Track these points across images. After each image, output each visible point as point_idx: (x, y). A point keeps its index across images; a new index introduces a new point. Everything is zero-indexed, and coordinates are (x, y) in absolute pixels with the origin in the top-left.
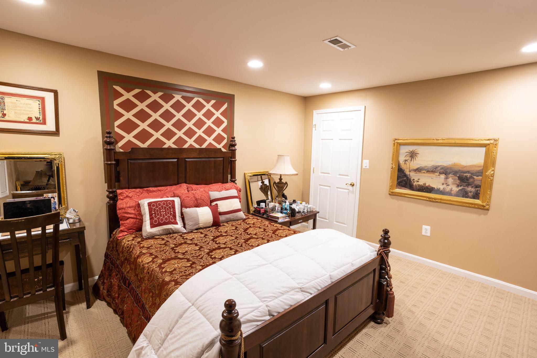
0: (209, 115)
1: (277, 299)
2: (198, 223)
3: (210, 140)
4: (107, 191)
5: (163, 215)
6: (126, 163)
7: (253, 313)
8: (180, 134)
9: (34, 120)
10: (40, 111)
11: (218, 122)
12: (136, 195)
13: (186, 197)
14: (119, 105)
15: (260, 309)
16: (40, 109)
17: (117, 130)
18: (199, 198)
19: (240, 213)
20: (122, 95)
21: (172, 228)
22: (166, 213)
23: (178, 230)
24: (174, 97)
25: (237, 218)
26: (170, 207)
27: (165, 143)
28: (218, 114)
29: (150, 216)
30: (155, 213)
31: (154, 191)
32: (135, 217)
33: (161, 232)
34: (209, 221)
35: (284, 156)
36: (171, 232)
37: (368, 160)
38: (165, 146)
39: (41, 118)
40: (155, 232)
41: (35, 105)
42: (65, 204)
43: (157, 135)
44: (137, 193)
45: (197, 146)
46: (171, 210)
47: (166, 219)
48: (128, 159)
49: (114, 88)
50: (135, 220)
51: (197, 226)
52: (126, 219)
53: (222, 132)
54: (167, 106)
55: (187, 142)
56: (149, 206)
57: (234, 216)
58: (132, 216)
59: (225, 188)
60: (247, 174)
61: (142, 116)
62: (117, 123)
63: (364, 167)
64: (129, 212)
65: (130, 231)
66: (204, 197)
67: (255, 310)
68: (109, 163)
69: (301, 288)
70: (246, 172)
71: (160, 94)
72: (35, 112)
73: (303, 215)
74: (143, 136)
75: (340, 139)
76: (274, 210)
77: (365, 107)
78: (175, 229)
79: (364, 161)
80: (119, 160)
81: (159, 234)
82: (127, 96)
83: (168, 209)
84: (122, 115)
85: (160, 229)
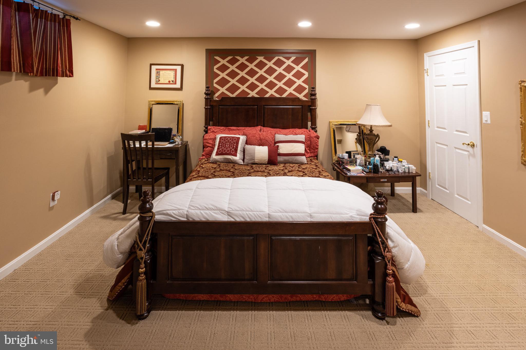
0: (289, 69)
1: (199, 211)
2: (254, 158)
3: (290, 90)
4: (204, 127)
5: (227, 147)
6: (218, 108)
7: (174, 212)
8: (262, 86)
9: (171, 82)
10: (174, 77)
11: (298, 75)
12: (220, 131)
13: (252, 136)
14: (217, 69)
15: (181, 211)
16: (174, 76)
17: (215, 85)
18: (264, 138)
19: (300, 157)
20: (219, 62)
21: (231, 158)
22: (230, 146)
23: (235, 161)
24: (258, 58)
25: (296, 162)
26: (234, 143)
27: (249, 94)
28: (298, 68)
29: (218, 147)
30: (222, 145)
31: (234, 130)
32: (212, 146)
33: (222, 160)
34: (264, 159)
35: (371, 105)
36: (230, 161)
37: (489, 112)
38: (250, 96)
39: (174, 81)
40: (218, 159)
41: (172, 73)
42: (180, 133)
43: (243, 88)
44: (221, 130)
45: (277, 96)
46: (235, 145)
47: (228, 151)
48: (219, 105)
49: (215, 58)
50: (211, 149)
51: (253, 161)
52: (207, 147)
53: (303, 83)
54: (251, 66)
55: (268, 92)
56: (220, 139)
57: (293, 159)
58: (210, 145)
59: (295, 133)
60: (332, 123)
61: (233, 75)
62: (215, 81)
63: (484, 122)
64: (209, 142)
65: (207, 156)
66: (268, 138)
67: (177, 210)
68: (206, 107)
69: (228, 212)
70: (330, 121)
71: (246, 58)
72: (172, 79)
73: (390, 174)
74: (233, 88)
75: (454, 85)
76: (354, 162)
77: (479, 41)
78: (233, 160)
79: (484, 113)
80: (213, 105)
81: (221, 161)
82: (223, 62)
83: (232, 143)
84: (219, 75)
85: (222, 158)
